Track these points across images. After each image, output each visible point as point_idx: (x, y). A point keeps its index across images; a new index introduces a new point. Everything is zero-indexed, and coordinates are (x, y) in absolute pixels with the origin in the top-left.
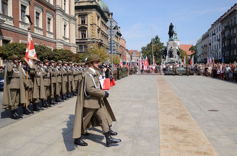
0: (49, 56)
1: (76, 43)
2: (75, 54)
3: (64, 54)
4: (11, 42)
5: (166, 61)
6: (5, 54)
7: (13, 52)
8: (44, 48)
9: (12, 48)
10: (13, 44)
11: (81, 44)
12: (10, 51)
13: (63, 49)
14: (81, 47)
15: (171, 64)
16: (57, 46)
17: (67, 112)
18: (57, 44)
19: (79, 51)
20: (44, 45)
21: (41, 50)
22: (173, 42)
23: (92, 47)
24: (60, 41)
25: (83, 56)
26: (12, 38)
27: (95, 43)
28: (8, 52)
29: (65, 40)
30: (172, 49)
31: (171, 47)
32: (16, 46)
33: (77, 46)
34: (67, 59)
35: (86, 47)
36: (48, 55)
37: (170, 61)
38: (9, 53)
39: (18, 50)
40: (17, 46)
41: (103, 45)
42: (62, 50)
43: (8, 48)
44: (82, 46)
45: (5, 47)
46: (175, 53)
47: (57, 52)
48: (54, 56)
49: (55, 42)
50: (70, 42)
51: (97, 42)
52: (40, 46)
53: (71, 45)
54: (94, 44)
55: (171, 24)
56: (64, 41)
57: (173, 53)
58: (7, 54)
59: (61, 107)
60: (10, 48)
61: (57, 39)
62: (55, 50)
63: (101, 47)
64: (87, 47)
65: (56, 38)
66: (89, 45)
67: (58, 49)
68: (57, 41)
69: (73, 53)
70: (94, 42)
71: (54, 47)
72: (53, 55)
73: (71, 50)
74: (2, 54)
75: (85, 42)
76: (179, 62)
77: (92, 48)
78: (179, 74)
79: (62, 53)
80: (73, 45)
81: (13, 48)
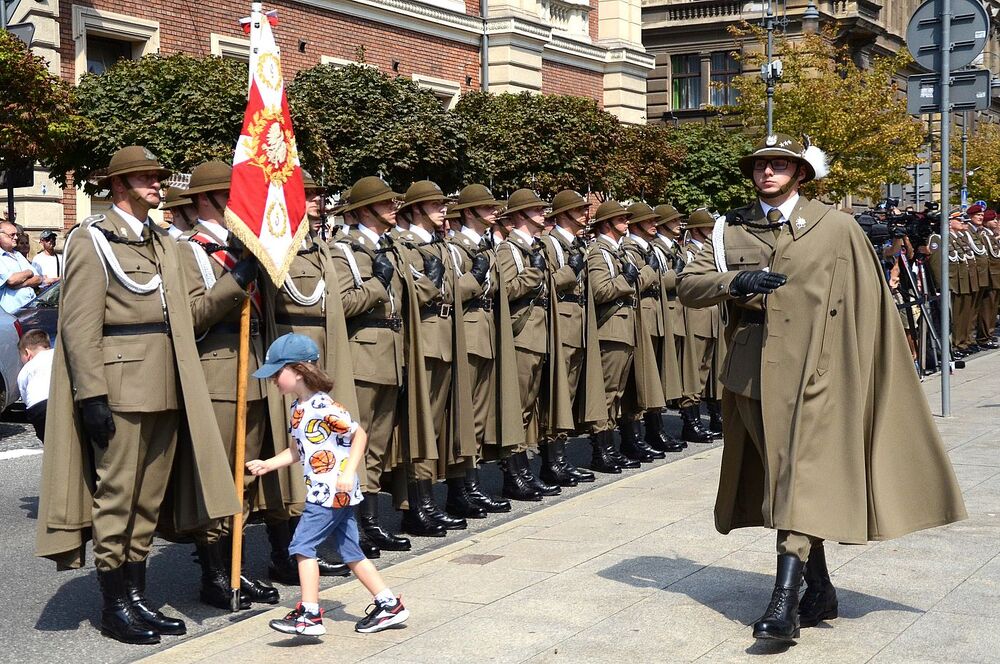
0: (422, 150)
1: (648, 37)
2: (635, 129)
3: (545, 131)
4: (152, 47)
6: (97, 142)
7: (159, 125)
8: (387, 91)
9: (146, 93)
10: (155, 67)
11: (686, 47)
12: (136, 115)
13: (534, 93)
14: (686, 69)
16: (493, 74)
17: (531, 604)
18: (493, 54)
19: (669, 108)
20: (396, 66)
21: (360, 106)
23: (778, 64)
24: (511, 26)
25: (702, 147)
26: (156, 24)
27: (810, 27)
28: (120, 128)
29: (556, 23)
32: (179, 81)
33: (650, 63)
34: (570, 170)
35: (729, 66)
36: (413, 141)
38: (124, 137)
39: (191, 110)
40: (185, 79)
41: (880, 41)
42: (524, 99)
43: (122, 94)
44: (695, 59)
45: (100, 91)
47: (485, 122)
48: (461, 151)
49: (475, 42)
50: (601, 35)
51: (822, 24)
52: (355, 73)
53: (608, 57)
54: (797, 42)
56: (549, 28)
58: (112, 140)
59: (481, 560)
60: (137, 99)
61: (490, 14)
62: (476, 105)
63: (866, 60)
64: (740, 72)
65: (481, 8)
66: (751, 49)
67: (496, 91)
68: (491, 29)
69: (615, 121)
70: (795, 24)
71: (469, 80)
72: (451, 145)
73: (608, 98)
74: (83, 141)
75: (720, 30)
77: (775, 77)
79: (529, 122)
80: (623, 56)
81: (158, 97)
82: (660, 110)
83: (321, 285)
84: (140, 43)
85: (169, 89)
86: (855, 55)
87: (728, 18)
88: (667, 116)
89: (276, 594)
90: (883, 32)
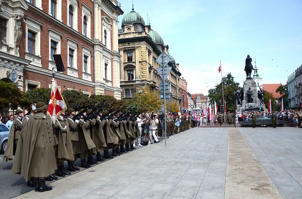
0: (84, 104)
1: (121, 86)
2: (119, 101)
3: (104, 101)
4: (39, 87)
5: (243, 107)
6: (29, 102)
7: (40, 100)
8: (78, 94)
9: (37, 94)
10: (39, 90)
11: (127, 88)
12: (36, 98)
13: (103, 95)
14: (127, 91)
15: (250, 111)
16: (96, 91)
17: (100, 178)
18: (96, 88)
19: (125, 97)
20: (80, 90)
21: (74, 97)
22: (251, 82)
23: (141, 91)
24: (99, 84)
25: (130, 104)
26: (40, 83)
27: (146, 85)
28: (33, 100)
29: (107, 84)
30: (251, 90)
31: (250, 89)
32: (43, 92)
33: (122, 90)
34: (109, 107)
35: (134, 91)
36: (83, 102)
37: (249, 108)
38: (34, 101)
39: (45, 97)
40: (44, 92)
41: (156, 88)
42: (101, 95)
43: (33, 94)
44: (129, 90)
45: (29, 94)
46: (255, 97)
47: (95, 99)
48: (90, 104)
49: (93, 86)
50: (114, 85)
51: (147, 85)
52: (73, 91)
53: (115, 89)
54: (144, 87)
55: (248, 56)
56: (105, 84)
57: (252, 97)
58: (31, 102)
59: (93, 171)
60: (36, 95)
61: (96, 82)
62: (93, 96)
63: (154, 91)
64: (135, 92)
65: (94, 81)
66: (137, 88)
67: (96, 94)
68: (96, 84)
69: (116, 99)
70: (144, 85)
71: (92, 92)
72: (89, 103)
73: (115, 96)
74: (26, 102)
75: (132, 85)
76: (261, 109)
77: (141, 93)
78: (262, 125)
79: (102, 99)
80: (117, 89)
81: (39, 95)
82: (123, 97)
83: (66, 126)
84: (37, 86)
85: (42, 93)
86: (153, 89)
87: (133, 84)
88: (124, 98)
89: (57, 178)
90: (157, 86)
